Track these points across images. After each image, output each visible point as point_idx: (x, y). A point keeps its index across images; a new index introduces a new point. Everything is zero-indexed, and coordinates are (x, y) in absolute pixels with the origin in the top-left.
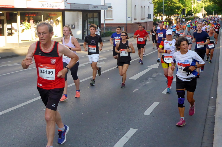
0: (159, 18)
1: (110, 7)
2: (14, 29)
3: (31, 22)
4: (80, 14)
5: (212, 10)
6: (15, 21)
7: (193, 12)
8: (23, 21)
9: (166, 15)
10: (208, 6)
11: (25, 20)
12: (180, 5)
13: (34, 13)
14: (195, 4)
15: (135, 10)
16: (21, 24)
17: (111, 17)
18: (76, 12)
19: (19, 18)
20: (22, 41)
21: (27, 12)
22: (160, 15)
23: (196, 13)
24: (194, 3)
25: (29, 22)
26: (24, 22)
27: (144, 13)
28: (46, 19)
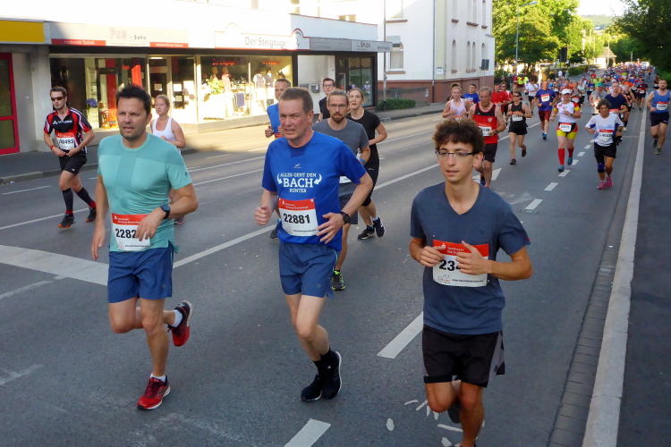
0: (508, 68)
1: (398, 45)
2: (187, 94)
3: (225, 78)
4: (331, 60)
5: (629, 49)
6: (191, 77)
7: (585, 56)
8: (206, 75)
9: (524, 62)
10: (620, 42)
11: (212, 74)
12: (555, 39)
13: (232, 60)
14: (590, 37)
15: (454, 51)
16: (204, 81)
17: (401, 66)
18: (322, 57)
19: (198, 69)
20: (205, 119)
21: (217, 56)
22: (510, 63)
23: (591, 58)
24: (588, 34)
25: (220, 78)
26: (209, 78)
27: (474, 57)
28: (256, 71)
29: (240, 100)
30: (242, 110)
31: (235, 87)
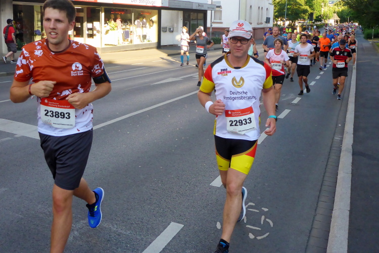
0: (280, 23)
1: (219, 7)
2: (96, 30)
3: (118, 21)
4: (181, 14)
5: (347, 15)
6: (98, 20)
7: (323, 18)
8: (107, 19)
9: (289, 20)
10: (342, 11)
11: (111, 18)
12: (307, 7)
13: (123, 10)
14: (326, 8)
15: (251, 12)
16: (106, 23)
17: (220, 19)
18: (176, 11)
19: (102, 15)
20: (105, 45)
21: (114, 8)
22: (281, 20)
23: (326, 19)
24: (325, 6)
25: (115, 21)
26: (109, 21)
27: (262, 16)
28: (137, 18)
29: (126, 35)
30: (128, 41)
31: (124, 27)
